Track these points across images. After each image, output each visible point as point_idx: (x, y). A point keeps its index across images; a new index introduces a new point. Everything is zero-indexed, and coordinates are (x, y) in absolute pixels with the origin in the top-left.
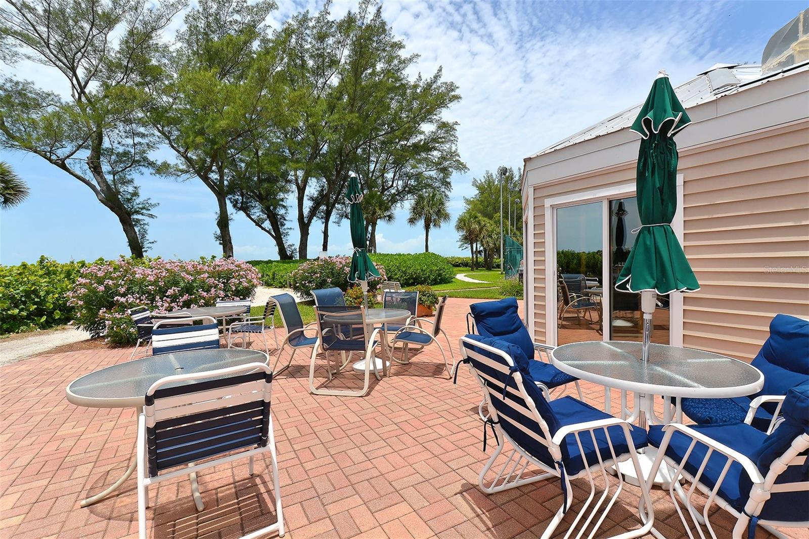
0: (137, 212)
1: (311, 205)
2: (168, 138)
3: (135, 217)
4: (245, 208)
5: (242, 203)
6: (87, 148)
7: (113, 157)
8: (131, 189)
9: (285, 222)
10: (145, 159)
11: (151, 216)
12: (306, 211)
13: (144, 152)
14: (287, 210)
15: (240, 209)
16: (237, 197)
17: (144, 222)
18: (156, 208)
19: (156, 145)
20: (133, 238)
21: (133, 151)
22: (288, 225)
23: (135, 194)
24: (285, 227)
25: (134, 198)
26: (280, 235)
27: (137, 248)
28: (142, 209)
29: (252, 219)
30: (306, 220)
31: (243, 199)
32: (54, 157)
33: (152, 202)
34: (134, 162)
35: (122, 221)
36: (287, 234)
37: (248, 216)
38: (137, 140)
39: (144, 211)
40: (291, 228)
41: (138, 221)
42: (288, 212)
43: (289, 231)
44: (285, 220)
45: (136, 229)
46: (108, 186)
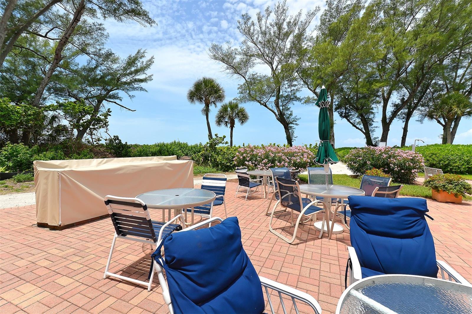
0: (291, 123)
1: (393, 110)
2: (307, 84)
3: (290, 125)
4: (346, 116)
5: (345, 113)
6: (274, 96)
7: (283, 98)
8: (289, 113)
9: (373, 123)
10: (296, 97)
11: (297, 124)
12: (388, 114)
13: (294, 93)
14: (374, 115)
15: (344, 117)
16: (343, 110)
17: (294, 127)
18: (299, 120)
19: (300, 89)
20: (288, 135)
21: (290, 94)
22: (374, 124)
23: (291, 115)
24: (373, 126)
25: (290, 116)
26: (369, 131)
27: (290, 140)
28: (293, 121)
29: (351, 123)
30: (388, 121)
31: (346, 111)
32: (262, 102)
33: (297, 117)
34: (291, 99)
35: (285, 128)
36: (373, 131)
37: (349, 121)
38: (293, 88)
39: (294, 122)
40: (377, 127)
41: (291, 127)
42: (375, 116)
43: (375, 128)
44: (373, 121)
45: (290, 131)
46: (281, 112)
